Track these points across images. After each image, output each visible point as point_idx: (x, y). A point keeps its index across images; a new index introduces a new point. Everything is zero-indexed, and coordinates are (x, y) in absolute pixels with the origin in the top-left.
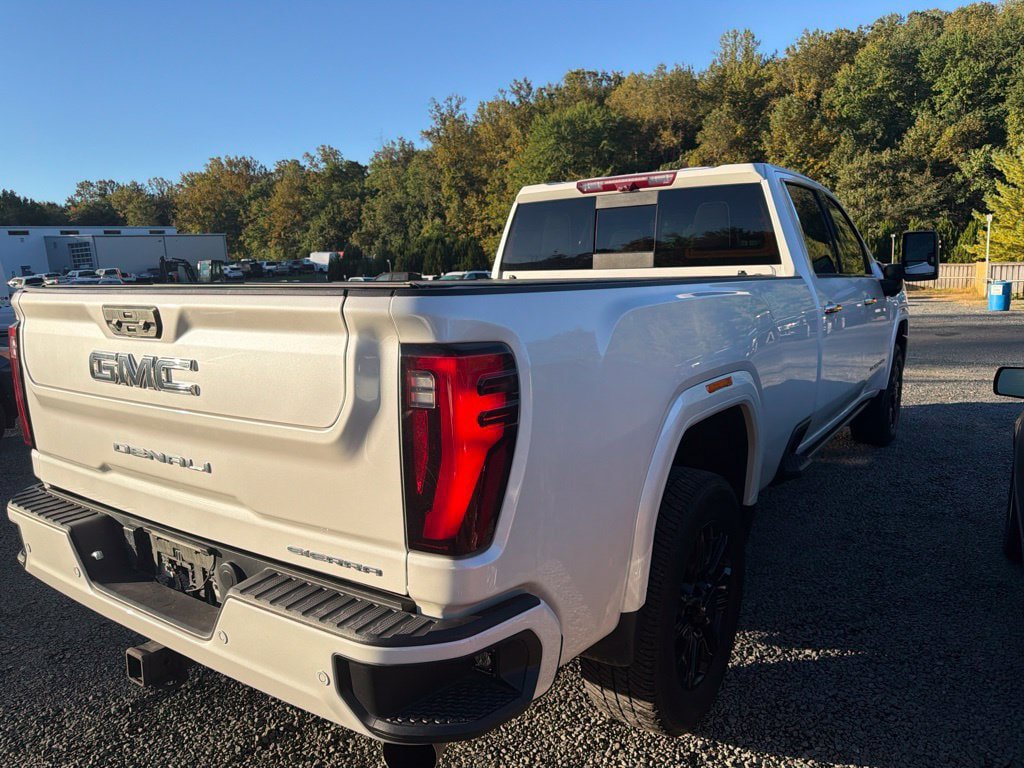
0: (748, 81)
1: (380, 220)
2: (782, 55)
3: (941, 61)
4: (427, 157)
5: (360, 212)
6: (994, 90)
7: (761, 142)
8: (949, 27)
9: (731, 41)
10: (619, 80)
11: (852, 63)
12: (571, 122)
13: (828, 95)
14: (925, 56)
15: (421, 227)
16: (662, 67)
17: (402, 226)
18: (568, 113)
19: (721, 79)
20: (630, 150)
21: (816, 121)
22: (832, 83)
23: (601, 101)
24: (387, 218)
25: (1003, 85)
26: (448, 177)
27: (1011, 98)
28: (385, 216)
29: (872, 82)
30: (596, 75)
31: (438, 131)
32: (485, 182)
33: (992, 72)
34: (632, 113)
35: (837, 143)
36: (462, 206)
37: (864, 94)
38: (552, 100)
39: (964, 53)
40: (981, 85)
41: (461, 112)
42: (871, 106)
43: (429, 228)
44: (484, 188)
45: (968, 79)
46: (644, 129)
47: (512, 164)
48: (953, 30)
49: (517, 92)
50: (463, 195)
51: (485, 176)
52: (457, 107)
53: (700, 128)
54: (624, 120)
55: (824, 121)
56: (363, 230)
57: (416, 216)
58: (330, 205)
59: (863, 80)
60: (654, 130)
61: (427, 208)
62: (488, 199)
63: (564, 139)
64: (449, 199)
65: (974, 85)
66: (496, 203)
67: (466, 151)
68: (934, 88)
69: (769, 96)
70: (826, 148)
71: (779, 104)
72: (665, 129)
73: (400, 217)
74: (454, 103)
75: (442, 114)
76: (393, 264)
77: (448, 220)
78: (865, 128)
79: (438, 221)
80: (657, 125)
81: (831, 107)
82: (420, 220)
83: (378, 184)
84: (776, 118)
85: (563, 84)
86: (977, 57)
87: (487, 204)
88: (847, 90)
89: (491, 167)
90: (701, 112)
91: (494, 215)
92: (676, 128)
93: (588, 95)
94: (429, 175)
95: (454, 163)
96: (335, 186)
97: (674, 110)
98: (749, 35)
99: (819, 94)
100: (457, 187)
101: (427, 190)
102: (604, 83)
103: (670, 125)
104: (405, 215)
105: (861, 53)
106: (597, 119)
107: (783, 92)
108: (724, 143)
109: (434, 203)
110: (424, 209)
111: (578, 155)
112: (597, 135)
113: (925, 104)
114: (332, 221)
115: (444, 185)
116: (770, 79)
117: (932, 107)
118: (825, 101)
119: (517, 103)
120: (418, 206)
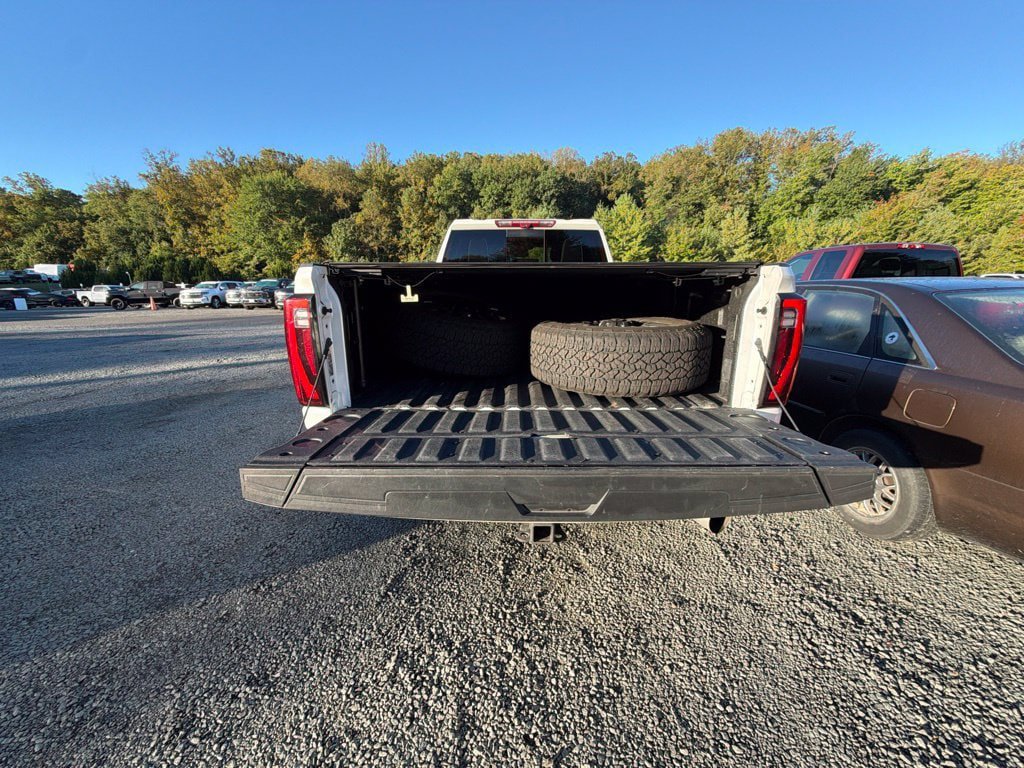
0: (386, 176)
1: (105, 240)
2: (403, 163)
3: (482, 180)
4: (147, 195)
5: (81, 233)
6: (506, 199)
7: (397, 212)
8: (484, 164)
9: (373, 149)
10: (301, 163)
11: (441, 174)
12: (271, 184)
13: (431, 190)
14: (475, 176)
15: (150, 248)
16: (331, 157)
17: (131, 247)
18: (268, 178)
19: (369, 172)
20: (316, 208)
21: (426, 204)
22: (432, 184)
23: (290, 173)
24: (112, 239)
25: (510, 197)
26: (170, 212)
27: (513, 204)
28: (110, 238)
29: (451, 187)
30: (283, 154)
31: (155, 175)
32: (205, 218)
33: (504, 189)
34: (315, 184)
35: (438, 217)
36: (186, 235)
37: (449, 193)
38: (251, 168)
39: (492, 178)
40: (500, 196)
41: (174, 164)
42: (453, 198)
43: (157, 250)
44: (205, 222)
45: (495, 192)
46: (325, 196)
47: (226, 207)
48: (485, 167)
49: (223, 156)
50: (186, 226)
51: (205, 213)
52: (171, 159)
53: (361, 200)
54: (310, 188)
55: (430, 204)
56: (88, 247)
57: (143, 239)
58: (45, 225)
59: (447, 185)
60: (331, 197)
61: (152, 233)
62: (209, 231)
63: (267, 195)
64: (173, 228)
65: (498, 195)
66: (217, 234)
67: (183, 194)
68: (480, 194)
69: (399, 186)
70: (432, 220)
71: (405, 192)
72: (339, 197)
73: (125, 238)
74: (168, 156)
75: (157, 163)
76: (132, 276)
77: (174, 243)
78: (452, 210)
79: (165, 244)
80: (332, 194)
81: (432, 197)
82: (147, 242)
83: (97, 211)
84: (404, 199)
85: (260, 157)
86: (498, 181)
87: (209, 234)
88: (440, 189)
89: (209, 208)
90: (360, 190)
91: (217, 242)
92: (346, 197)
93: (281, 168)
94: (151, 208)
95: (174, 201)
96: (48, 209)
97: (344, 186)
98: (383, 148)
99: (426, 189)
100: (179, 219)
101: (150, 220)
102: (291, 162)
103: (341, 195)
104: (131, 237)
105: (445, 169)
106: (290, 184)
107: (406, 185)
108: (377, 211)
109: (159, 230)
110: (151, 234)
111: (280, 206)
112: (292, 196)
113: (477, 202)
114: (50, 239)
115: (167, 218)
116: (398, 176)
117: (480, 204)
118: (429, 194)
119: (224, 165)
120: (144, 232)
